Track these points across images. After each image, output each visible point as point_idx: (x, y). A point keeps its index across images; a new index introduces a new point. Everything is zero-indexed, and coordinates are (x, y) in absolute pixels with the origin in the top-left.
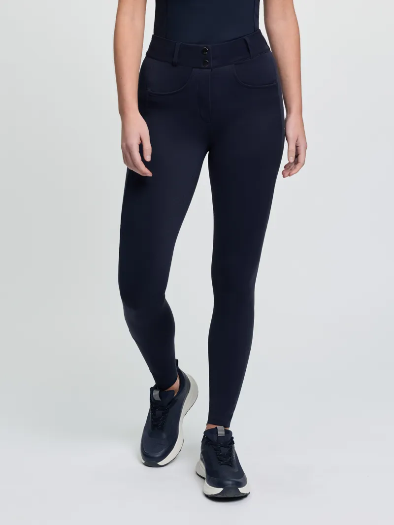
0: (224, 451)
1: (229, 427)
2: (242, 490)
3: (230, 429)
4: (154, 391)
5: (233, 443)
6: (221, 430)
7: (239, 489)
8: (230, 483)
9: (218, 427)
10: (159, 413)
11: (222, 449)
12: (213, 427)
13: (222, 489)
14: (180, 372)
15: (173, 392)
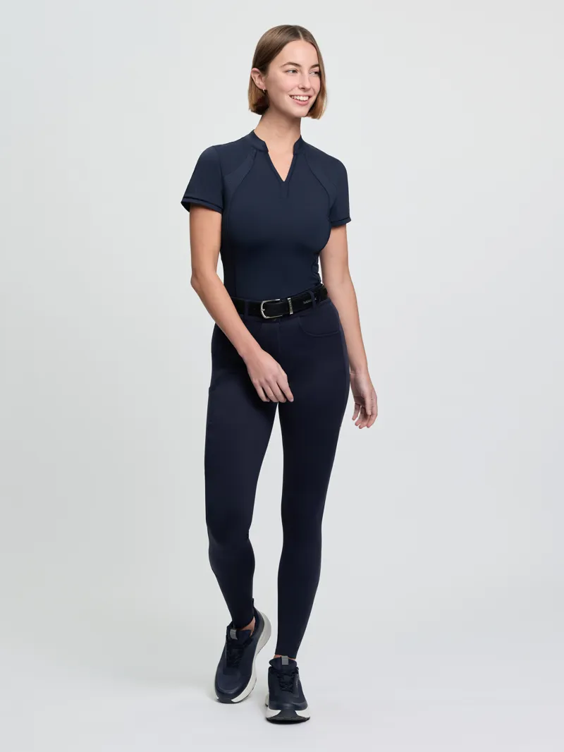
0: (287, 678)
1: (295, 658)
2: (299, 713)
3: (296, 660)
4: (232, 630)
5: (298, 673)
6: (285, 660)
7: (296, 711)
8: (288, 705)
9: (282, 657)
10: (235, 651)
11: (285, 677)
12: (279, 656)
13: (279, 711)
14: (255, 611)
15: (249, 631)
